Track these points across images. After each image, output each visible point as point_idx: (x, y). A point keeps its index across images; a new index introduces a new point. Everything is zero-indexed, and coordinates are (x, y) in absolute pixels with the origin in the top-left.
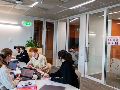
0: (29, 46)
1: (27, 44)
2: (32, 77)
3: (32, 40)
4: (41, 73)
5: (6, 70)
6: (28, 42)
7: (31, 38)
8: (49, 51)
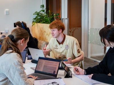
0: (39, 22)
1: (35, 19)
2: (56, 73)
3: (43, 11)
4: (70, 68)
5: (19, 61)
6: (38, 14)
7: (43, 6)
8: (74, 30)
